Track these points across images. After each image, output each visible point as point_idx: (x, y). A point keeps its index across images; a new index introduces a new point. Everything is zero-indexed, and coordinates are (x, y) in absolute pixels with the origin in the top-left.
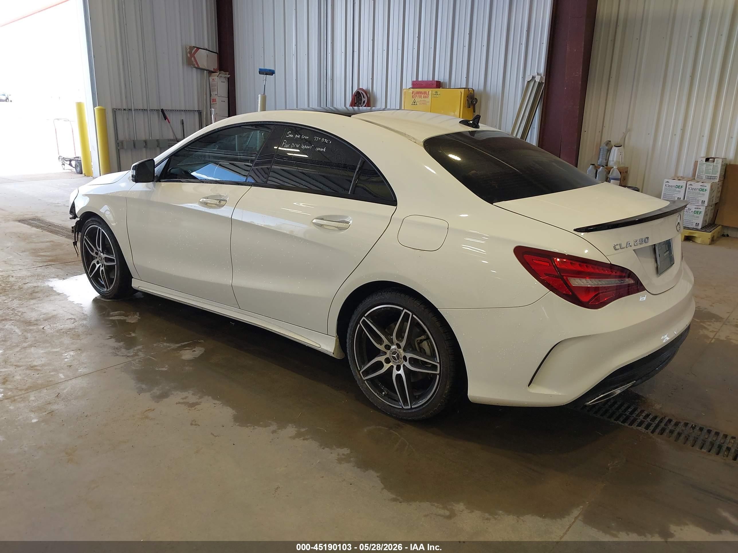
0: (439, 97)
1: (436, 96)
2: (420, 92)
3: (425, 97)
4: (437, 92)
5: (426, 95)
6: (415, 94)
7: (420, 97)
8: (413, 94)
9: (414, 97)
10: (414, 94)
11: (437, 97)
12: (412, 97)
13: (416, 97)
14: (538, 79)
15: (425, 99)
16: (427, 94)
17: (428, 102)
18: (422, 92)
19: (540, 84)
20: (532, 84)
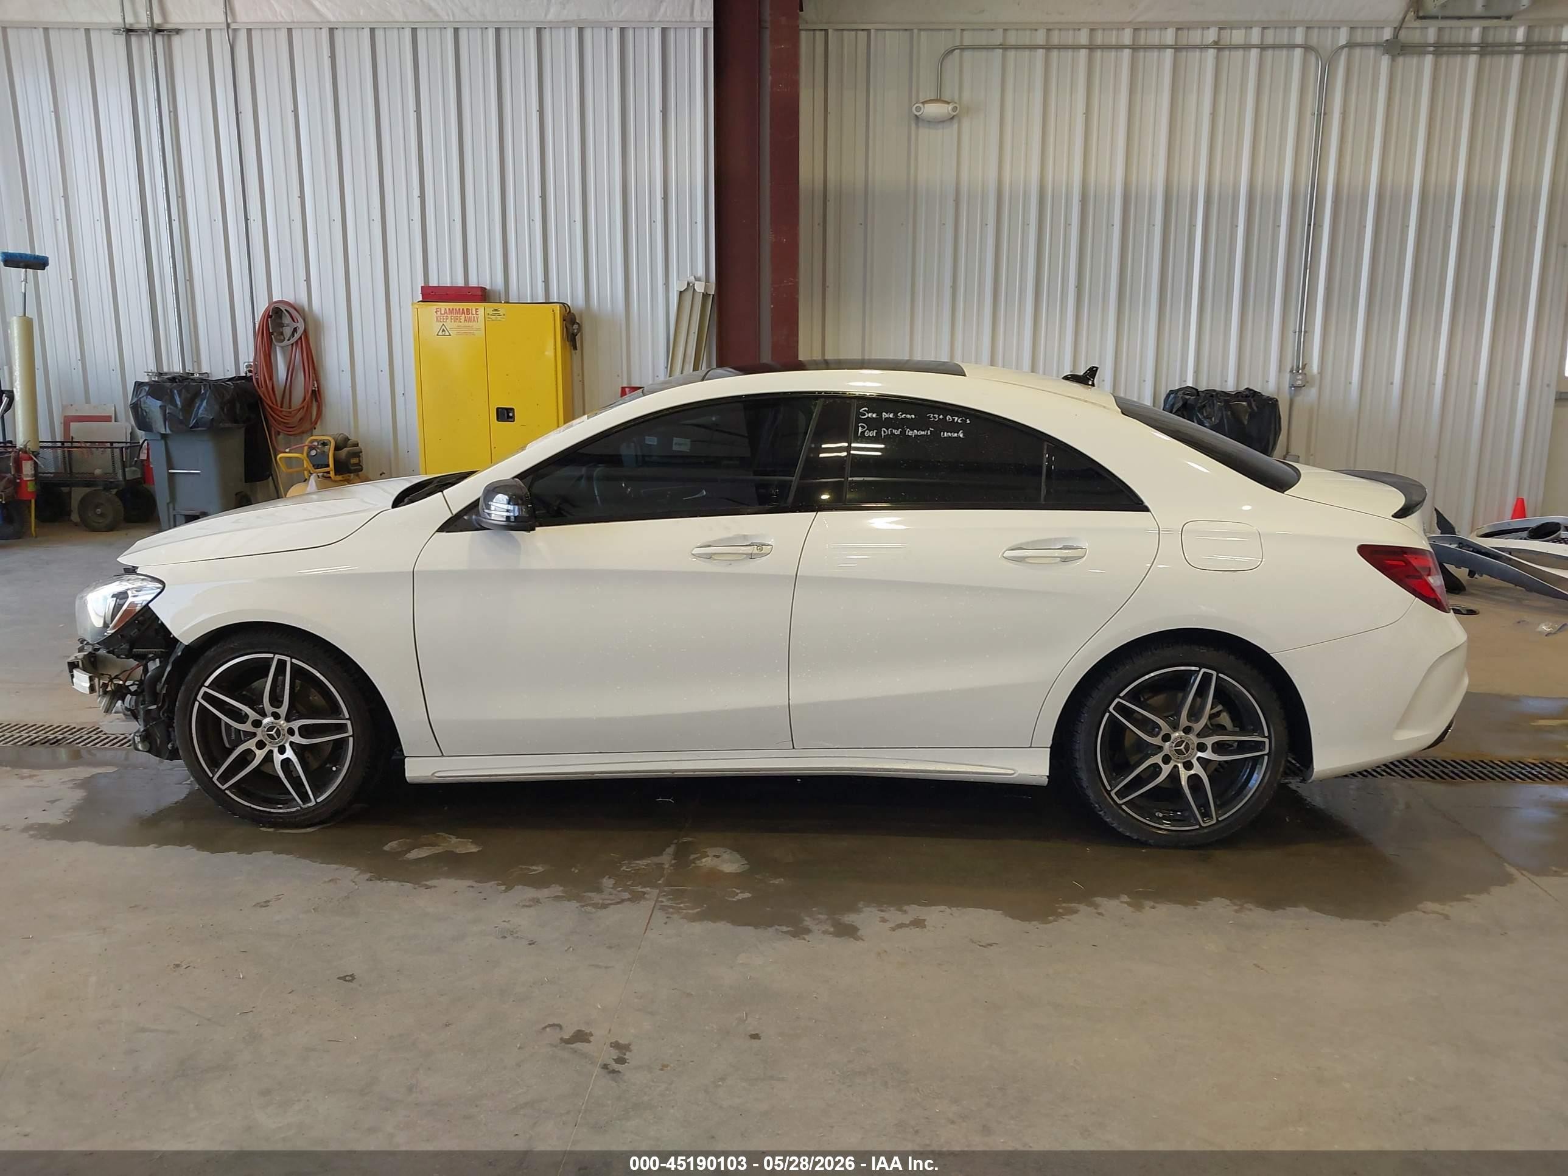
0: (504, 320)
1: (496, 318)
2: (456, 309)
3: (470, 320)
4: (496, 310)
5: (470, 315)
6: (443, 312)
7: (457, 320)
8: (439, 313)
9: (442, 320)
10: (441, 314)
11: (499, 319)
12: (437, 319)
13: (447, 319)
14: (700, 288)
15: (470, 324)
16: (472, 314)
17: (478, 330)
18: (459, 309)
19: (705, 296)
20: (688, 297)
